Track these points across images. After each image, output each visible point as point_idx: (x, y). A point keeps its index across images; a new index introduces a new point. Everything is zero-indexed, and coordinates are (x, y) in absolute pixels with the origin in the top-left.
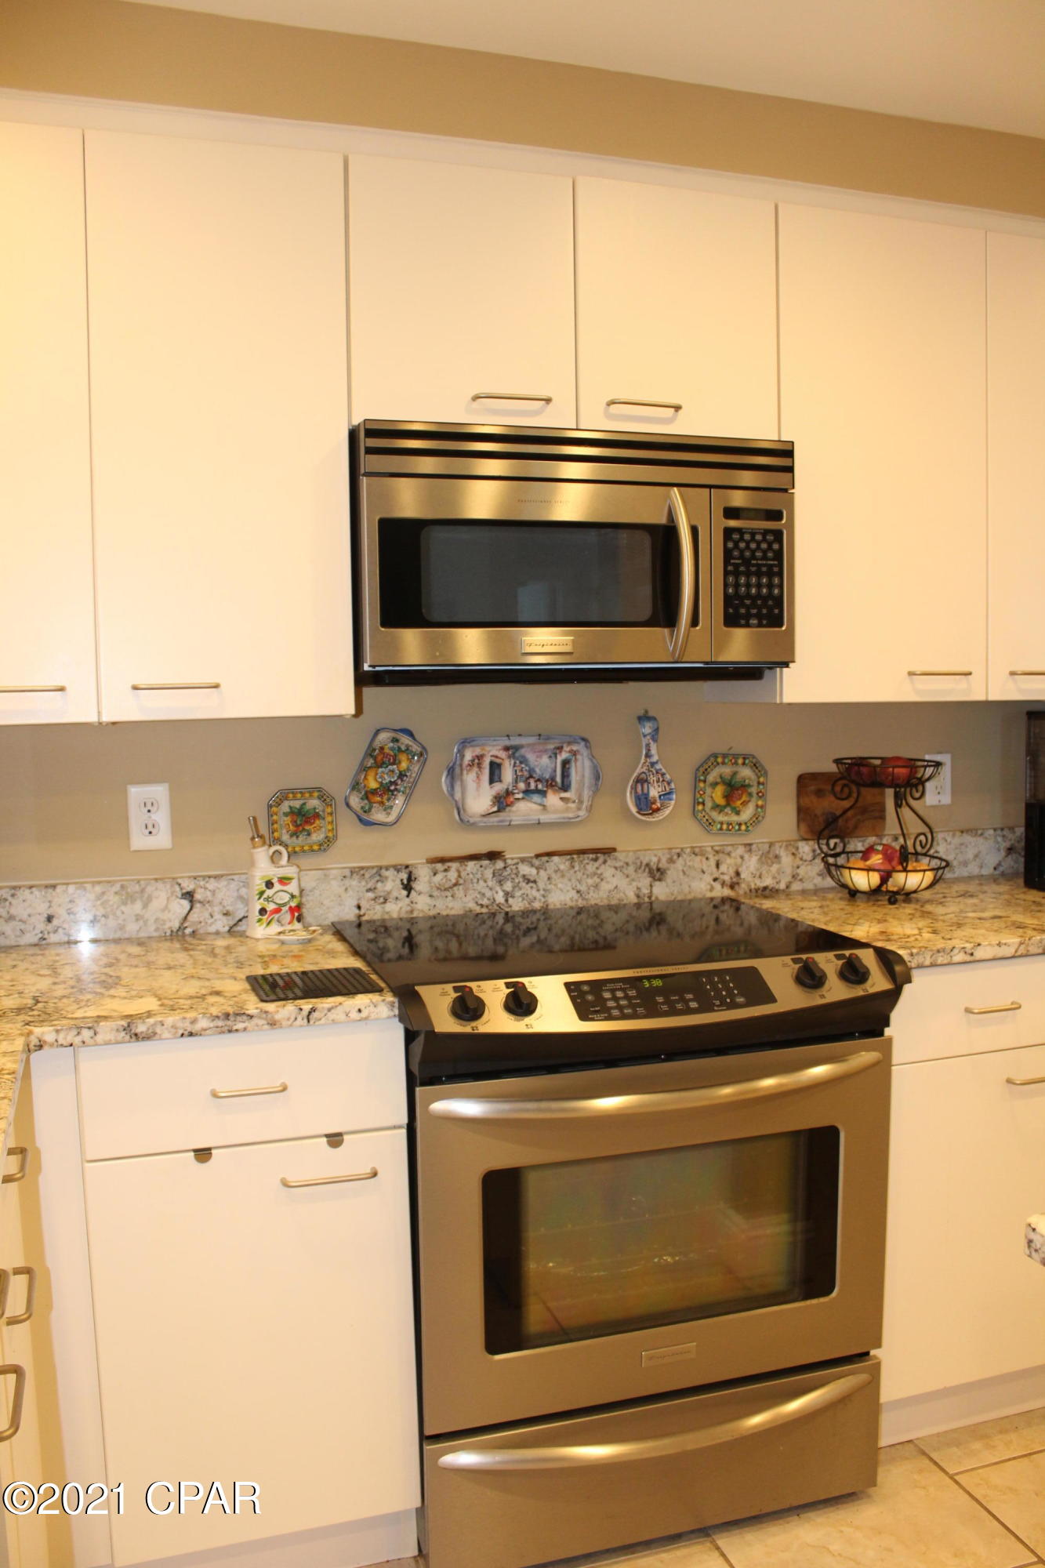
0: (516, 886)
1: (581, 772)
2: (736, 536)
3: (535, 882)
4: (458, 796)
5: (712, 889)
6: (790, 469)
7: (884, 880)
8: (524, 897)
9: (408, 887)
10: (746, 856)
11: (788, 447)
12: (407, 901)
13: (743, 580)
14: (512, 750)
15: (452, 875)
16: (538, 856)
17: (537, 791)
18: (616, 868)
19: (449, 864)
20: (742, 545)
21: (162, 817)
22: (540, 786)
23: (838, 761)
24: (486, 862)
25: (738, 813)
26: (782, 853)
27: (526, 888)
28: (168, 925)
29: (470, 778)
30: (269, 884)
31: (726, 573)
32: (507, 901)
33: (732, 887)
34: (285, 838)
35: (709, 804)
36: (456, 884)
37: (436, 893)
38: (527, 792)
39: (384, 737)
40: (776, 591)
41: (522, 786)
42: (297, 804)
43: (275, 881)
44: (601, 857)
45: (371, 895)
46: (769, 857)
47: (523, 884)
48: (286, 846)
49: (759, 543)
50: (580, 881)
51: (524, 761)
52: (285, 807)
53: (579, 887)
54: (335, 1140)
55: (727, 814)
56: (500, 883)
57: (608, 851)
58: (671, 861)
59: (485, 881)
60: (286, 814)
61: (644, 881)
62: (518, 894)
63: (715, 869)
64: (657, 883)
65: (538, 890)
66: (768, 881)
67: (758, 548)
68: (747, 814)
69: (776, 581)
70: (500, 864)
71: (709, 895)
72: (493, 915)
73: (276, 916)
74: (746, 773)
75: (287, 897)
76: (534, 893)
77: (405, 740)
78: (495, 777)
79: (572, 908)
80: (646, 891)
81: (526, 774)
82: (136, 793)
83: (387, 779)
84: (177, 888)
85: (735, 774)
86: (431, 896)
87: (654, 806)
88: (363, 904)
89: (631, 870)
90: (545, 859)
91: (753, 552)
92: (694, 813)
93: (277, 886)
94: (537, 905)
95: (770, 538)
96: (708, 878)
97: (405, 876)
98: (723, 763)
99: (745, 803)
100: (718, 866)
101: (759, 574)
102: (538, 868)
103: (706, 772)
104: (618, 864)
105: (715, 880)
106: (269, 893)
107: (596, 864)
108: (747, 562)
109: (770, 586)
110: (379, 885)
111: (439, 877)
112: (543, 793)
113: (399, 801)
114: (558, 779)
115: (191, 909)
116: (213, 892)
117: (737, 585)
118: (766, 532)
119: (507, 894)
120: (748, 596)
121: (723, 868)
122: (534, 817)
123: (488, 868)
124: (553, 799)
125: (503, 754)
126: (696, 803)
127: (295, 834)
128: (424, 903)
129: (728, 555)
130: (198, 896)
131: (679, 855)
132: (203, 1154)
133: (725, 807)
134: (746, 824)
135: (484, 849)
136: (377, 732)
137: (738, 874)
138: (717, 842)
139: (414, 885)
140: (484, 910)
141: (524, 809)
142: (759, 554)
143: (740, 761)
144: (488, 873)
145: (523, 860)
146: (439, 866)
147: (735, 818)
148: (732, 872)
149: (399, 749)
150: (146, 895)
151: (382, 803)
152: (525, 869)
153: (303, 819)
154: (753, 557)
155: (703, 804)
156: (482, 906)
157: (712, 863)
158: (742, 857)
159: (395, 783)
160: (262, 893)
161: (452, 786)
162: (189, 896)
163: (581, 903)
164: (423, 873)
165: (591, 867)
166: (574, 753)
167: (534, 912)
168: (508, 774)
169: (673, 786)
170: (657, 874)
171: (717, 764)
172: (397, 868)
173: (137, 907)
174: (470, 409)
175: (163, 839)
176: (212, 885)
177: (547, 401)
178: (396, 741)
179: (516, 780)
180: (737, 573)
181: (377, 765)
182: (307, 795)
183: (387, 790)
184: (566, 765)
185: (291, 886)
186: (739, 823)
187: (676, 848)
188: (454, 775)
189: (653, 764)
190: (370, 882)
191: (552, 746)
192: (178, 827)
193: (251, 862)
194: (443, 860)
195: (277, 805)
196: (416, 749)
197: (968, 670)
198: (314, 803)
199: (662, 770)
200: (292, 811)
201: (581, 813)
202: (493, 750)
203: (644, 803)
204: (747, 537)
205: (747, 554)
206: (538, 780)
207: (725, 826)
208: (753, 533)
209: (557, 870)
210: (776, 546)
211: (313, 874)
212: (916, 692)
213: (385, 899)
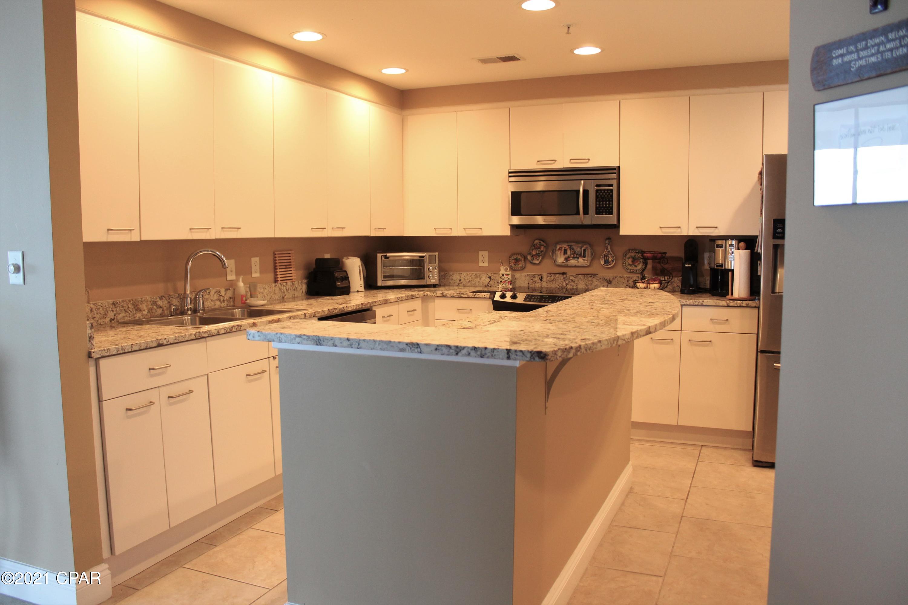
0: (569, 282)
1: (588, 253)
2: (599, 192)
3: (574, 281)
4: (554, 257)
6: (619, 173)
8: (571, 285)
9: (541, 280)
11: (619, 168)
12: (541, 283)
13: (601, 203)
14: (570, 247)
15: (552, 278)
17: (576, 257)
18: (597, 280)
19: (551, 275)
20: (601, 194)
21: (486, 259)
22: (577, 256)
24: (561, 275)
25: (636, 267)
27: (572, 283)
28: (485, 284)
29: (558, 253)
30: (503, 275)
31: (596, 201)
32: (566, 285)
34: (511, 265)
35: (627, 264)
36: (553, 280)
38: (574, 258)
39: (537, 242)
40: (611, 205)
41: (572, 256)
42: (515, 257)
44: (593, 276)
45: (532, 281)
47: (571, 282)
48: (511, 267)
49: (606, 193)
50: (587, 282)
51: (573, 249)
52: (513, 258)
53: (586, 284)
55: (633, 267)
56: (565, 281)
57: (595, 275)
58: (613, 279)
59: (561, 280)
60: (513, 260)
61: (605, 284)
62: (569, 284)
63: (627, 282)
64: (609, 285)
68: (640, 267)
69: (611, 203)
70: (565, 276)
74: (639, 255)
75: (507, 279)
76: (574, 284)
77: (542, 243)
78: (565, 252)
79: (584, 289)
81: (573, 253)
82: (481, 253)
83: (537, 252)
84: (487, 276)
85: (635, 255)
86: (547, 282)
87: (609, 263)
88: (530, 283)
89: (601, 280)
90: (577, 275)
91: (604, 195)
92: (623, 266)
93: (505, 276)
94: (574, 287)
95: (609, 192)
97: (540, 277)
98: (632, 252)
99: (639, 264)
100: (628, 281)
101: (606, 201)
102: (575, 278)
103: (626, 255)
104: (597, 278)
105: (627, 285)
106: (503, 277)
107: (591, 278)
108: (602, 198)
109: (609, 204)
110: (534, 279)
111: (549, 278)
112: (578, 258)
113: (540, 258)
114: (582, 254)
115: (490, 280)
116: (495, 277)
117: (600, 204)
118: (608, 190)
119: (567, 284)
120: (603, 207)
121: (630, 282)
122: (574, 264)
123: (562, 277)
124: (581, 260)
125: (567, 247)
126: (623, 263)
127: (515, 265)
128: (544, 284)
129: (597, 197)
130: (492, 278)
131: (616, 277)
133: (632, 265)
134: (639, 270)
135: (562, 272)
136: (535, 241)
138: (629, 275)
139: (542, 279)
141: (573, 262)
143: (637, 252)
144: (562, 278)
145: (571, 275)
147: (635, 268)
149: (541, 245)
150: (480, 277)
151: (536, 258)
153: (517, 261)
154: (604, 197)
155: (625, 263)
156: (560, 286)
157: (626, 280)
159: (540, 253)
160: (501, 277)
161: (553, 255)
162: (490, 277)
163: (586, 288)
164: (545, 276)
165: (590, 279)
166: (587, 248)
167: (573, 289)
168: (569, 252)
169: (615, 258)
170: (609, 282)
171: (630, 252)
172: (539, 275)
173: (478, 279)
174: (537, 164)
175: (486, 264)
176: (495, 275)
177: (556, 161)
178: (540, 243)
179: (571, 254)
180: (599, 201)
181: (535, 249)
182: (518, 255)
183: (538, 255)
184: (584, 250)
185: (510, 277)
186: (637, 270)
187: (615, 275)
188: (553, 252)
189: (609, 251)
190: (532, 278)
191: (580, 245)
192: (489, 262)
193: (500, 270)
194: (550, 274)
195: (511, 257)
196: (545, 245)
197: (679, 226)
198: (519, 257)
199: (612, 253)
200: (514, 259)
201: (588, 264)
202: (565, 246)
203: (607, 262)
204: (603, 192)
205: (603, 196)
206: (577, 254)
207: (632, 270)
208: (604, 190)
209: (580, 279)
210: (611, 194)
211: (517, 275)
212: (663, 232)
213: (535, 283)
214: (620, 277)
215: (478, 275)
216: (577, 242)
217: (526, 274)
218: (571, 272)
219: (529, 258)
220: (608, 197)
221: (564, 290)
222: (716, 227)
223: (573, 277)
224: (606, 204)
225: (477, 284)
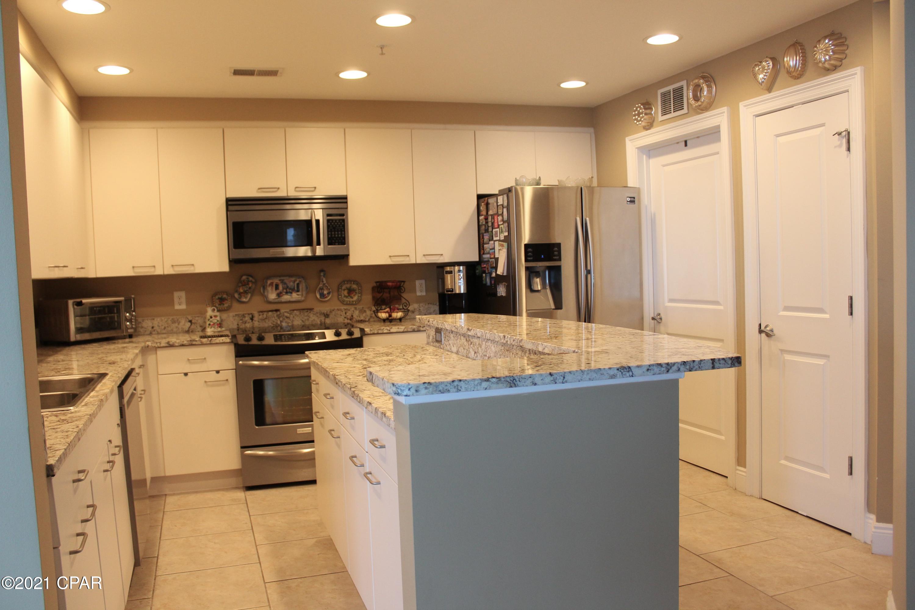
0: (284, 319)
1: (302, 286)
2: (331, 221)
3: (289, 318)
4: (266, 294)
5: (344, 320)
6: (347, 202)
7: (390, 316)
8: (286, 322)
9: (252, 319)
10: (355, 311)
11: (346, 197)
12: (252, 323)
13: (333, 233)
14: (282, 282)
15: (265, 316)
16: (291, 310)
18: (314, 314)
19: (264, 313)
20: (333, 224)
21: (184, 300)
22: (290, 291)
23: (376, 282)
24: (274, 312)
25: (352, 298)
26: (367, 310)
27: (287, 320)
28: (185, 329)
29: (269, 289)
30: (211, 317)
31: (328, 231)
32: (281, 323)
33: (351, 320)
34: (217, 305)
35: (343, 296)
36: (266, 318)
37: (260, 321)
38: (287, 293)
39: (244, 277)
40: (343, 236)
41: (285, 291)
42: (220, 296)
43: (213, 316)
44: (309, 311)
45: (241, 321)
46: (362, 311)
47: (286, 319)
48: (217, 308)
49: (338, 223)
51: (285, 284)
52: (217, 297)
53: (303, 319)
54: (218, 372)
55: (349, 299)
56: (279, 318)
57: (311, 309)
58: (331, 312)
59: (274, 317)
60: (217, 299)
61: (323, 318)
62: (284, 321)
63: (345, 314)
64: (327, 319)
65: (290, 320)
66: (362, 318)
67: (338, 224)
68: (355, 298)
69: (343, 233)
70: (278, 313)
71: (343, 322)
72: (277, 327)
73: (213, 326)
74: (354, 286)
75: (216, 321)
76: (289, 321)
77: (251, 279)
78: (277, 288)
79: (300, 325)
80: (323, 321)
81: (286, 287)
82: (176, 294)
83: (246, 289)
84: (187, 319)
85: (351, 287)
86: (259, 322)
87: (325, 296)
88: (239, 324)
89: (318, 315)
90: (292, 311)
91: (336, 225)
92: (338, 299)
93: (213, 318)
94: (290, 324)
96: (343, 317)
97: (251, 316)
98: (347, 283)
99: (354, 295)
100: (346, 313)
101: (338, 231)
102: (290, 314)
103: (342, 286)
104: (314, 313)
105: (345, 318)
106: (211, 320)
107: (307, 313)
108: (334, 228)
109: (341, 234)
110: (244, 319)
111: (261, 317)
112: (291, 293)
113: (249, 295)
114: (296, 289)
115: (191, 325)
116: (197, 320)
117: (331, 235)
118: (340, 220)
119: (281, 322)
120: (335, 237)
121: (348, 314)
122: (288, 300)
123: (275, 314)
124: (294, 295)
125: (279, 282)
126: (339, 295)
127: (220, 305)
128: (256, 324)
129: (328, 227)
130: (193, 321)
131: (333, 310)
132: (186, 374)
133: (348, 296)
134: (355, 301)
135: (274, 309)
136: (242, 276)
137: (352, 316)
138: (346, 307)
139: (254, 319)
140: (274, 325)
141: (286, 298)
142: (338, 226)
143: (352, 283)
144: (275, 315)
145: (286, 312)
146: (261, 313)
147: (351, 300)
148: (350, 315)
149: (249, 281)
150: (179, 322)
151: (244, 296)
152: (286, 314)
153: (222, 300)
155: (341, 295)
156: (273, 325)
157: (344, 312)
158: (353, 311)
159: (248, 290)
160: (209, 320)
161: (264, 292)
162: (191, 322)
163: (303, 324)
164: (256, 315)
165: (306, 314)
167: (289, 326)
168: (281, 287)
169: (330, 290)
170: (327, 316)
171: (345, 284)
172: (249, 314)
173: (176, 325)
174: (257, 192)
175: (184, 307)
176: (197, 318)
177: (279, 188)
178: (248, 278)
179: (283, 289)
180: (331, 231)
181: (243, 285)
182: (223, 294)
183: (246, 292)
184: (298, 284)
185: (218, 318)
186: (353, 301)
187: (332, 308)
188: (264, 288)
189: (324, 284)
190: (241, 318)
191: (293, 279)
192: (188, 303)
193: (206, 312)
194: (262, 312)
195: (215, 297)
196: (253, 281)
197: (408, 254)
198: (225, 296)
199: (327, 286)
200: (219, 299)
201: (303, 298)
202: (276, 281)
203: (322, 295)
204: (334, 221)
205: (334, 226)
206: (290, 289)
207: (348, 302)
208: (336, 220)
209: (296, 315)
210: (343, 223)
211: (225, 316)
212: (392, 261)
213: (245, 323)
214: (338, 310)
215: (176, 319)
216: (290, 276)
217: (234, 314)
218: (284, 309)
219: (236, 295)
220: (339, 226)
221: (279, 328)
222: (442, 255)
223: (288, 313)
224: (338, 234)
225: (175, 330)
